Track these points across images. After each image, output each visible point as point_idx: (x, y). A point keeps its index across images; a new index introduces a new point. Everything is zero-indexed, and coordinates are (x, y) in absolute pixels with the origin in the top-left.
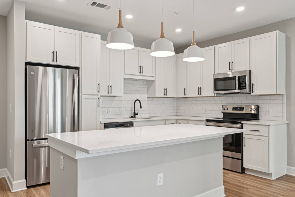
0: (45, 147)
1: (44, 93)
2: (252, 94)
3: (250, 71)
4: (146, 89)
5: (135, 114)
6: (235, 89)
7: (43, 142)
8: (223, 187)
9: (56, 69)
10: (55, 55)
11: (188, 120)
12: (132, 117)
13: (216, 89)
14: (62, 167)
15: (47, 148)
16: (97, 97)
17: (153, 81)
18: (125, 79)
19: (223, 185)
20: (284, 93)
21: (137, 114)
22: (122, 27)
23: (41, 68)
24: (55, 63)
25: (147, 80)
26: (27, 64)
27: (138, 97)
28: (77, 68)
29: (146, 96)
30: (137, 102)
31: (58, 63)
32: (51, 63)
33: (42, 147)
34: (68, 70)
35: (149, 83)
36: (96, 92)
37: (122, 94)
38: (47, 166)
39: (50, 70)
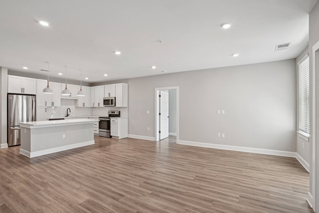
0: (17, 129)
1: (16, 106)
2: (116, 106)
3: (115, 98)
4: (74, 103)
5: (68, 115)
6: (110, 105)
7: (16, 127)
8: (94, 141)
9: (24, 96)
10: (23, 89)
11: (93, 118)
12: (66, 116)
13: (104, 104)
14: (25, 132)
15: (18, 130)
16: (45, 108)
17: (77, 100)
18: (61, 99)
19: (94, 140)
20: (127, 106)
21: (69, 115)
22: (49, 87)
23: (15, 96)
24: (23, 93)
25: (75, 99)
26: (8, 94)
27: (69, 107)
28: (35, 95)
29: (74, 106)
30: (69, 109)
31: (25, 93)
32: (21, 93)
33: (15, 129)
34: (30, 96)
35: (76, 101)
36: (44, 105)
37: (60, 106)
38: (18, 138)
39: (20, 96)
